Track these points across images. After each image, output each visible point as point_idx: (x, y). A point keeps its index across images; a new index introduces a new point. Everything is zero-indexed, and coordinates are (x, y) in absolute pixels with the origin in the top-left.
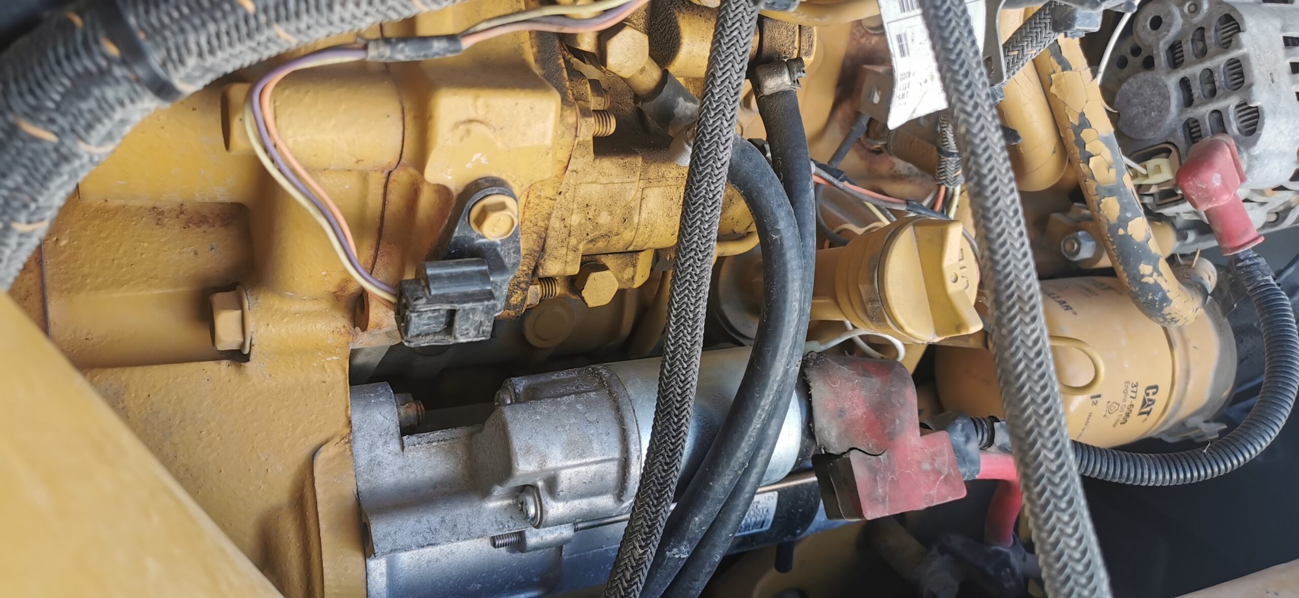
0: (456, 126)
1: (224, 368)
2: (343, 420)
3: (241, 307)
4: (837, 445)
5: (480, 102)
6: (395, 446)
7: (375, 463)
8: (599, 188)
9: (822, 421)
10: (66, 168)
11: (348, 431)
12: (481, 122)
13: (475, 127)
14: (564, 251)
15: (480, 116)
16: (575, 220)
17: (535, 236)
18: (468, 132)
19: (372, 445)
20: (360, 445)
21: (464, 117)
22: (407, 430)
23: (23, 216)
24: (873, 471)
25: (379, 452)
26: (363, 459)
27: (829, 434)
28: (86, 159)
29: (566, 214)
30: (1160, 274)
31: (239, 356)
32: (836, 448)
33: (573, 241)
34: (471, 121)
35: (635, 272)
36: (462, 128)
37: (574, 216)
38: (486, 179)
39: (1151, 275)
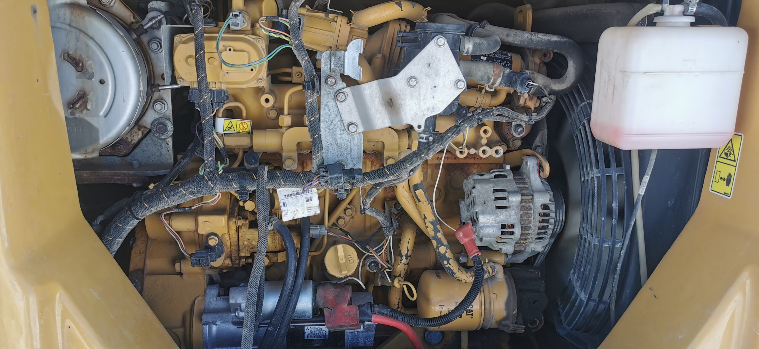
0: (203, 222)
1: (178, 277)
2: (204, 291)
3: (180, 263)
4: (322, 306)
5: (207, 217)
6: (215, 299)
7: (210, 302)
8: (251, 236)
9: (318, 299)
10: (124, 231)
11: (204, 294)
12: (208, 222)
13: (206, 222)
14: (244, 250)
15: (207, 221)
16: (246, 243)
17: (235, 246)
18: (205, 223)
19: (210, 298)
20: (207, 298)
21: (204, 221)
22: (219, 295)
23: (118, 238)
24: (330, 313)
25: (211, 300)
26: (207, 301)
27: (320, 303)
28: (127, 229)
29: (243, 242)
30: (450, 264)
31: (181, 274)
32: (321, 307)
33: (246, 248)
34: (205, 221)
35: (278, 258)
36: (204, 223)
37: (245, 242)
38: (211, 233)
39: (447, 265)
